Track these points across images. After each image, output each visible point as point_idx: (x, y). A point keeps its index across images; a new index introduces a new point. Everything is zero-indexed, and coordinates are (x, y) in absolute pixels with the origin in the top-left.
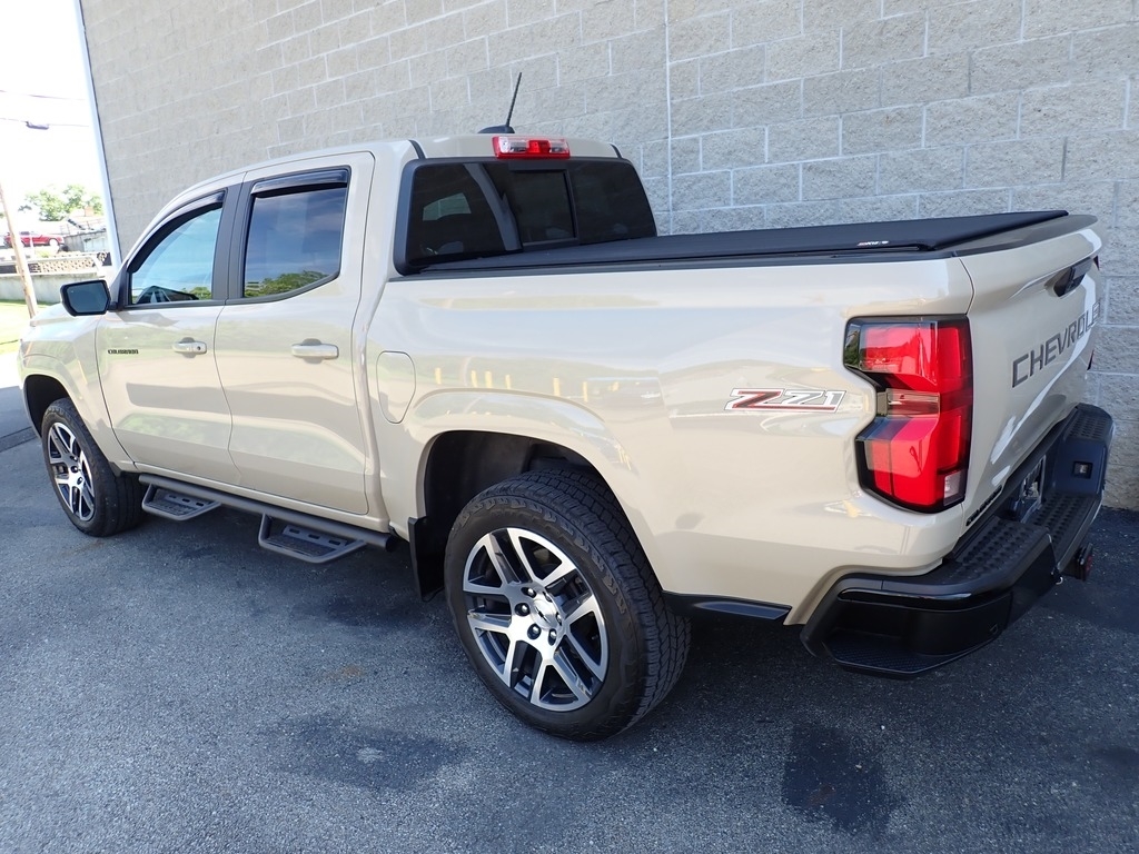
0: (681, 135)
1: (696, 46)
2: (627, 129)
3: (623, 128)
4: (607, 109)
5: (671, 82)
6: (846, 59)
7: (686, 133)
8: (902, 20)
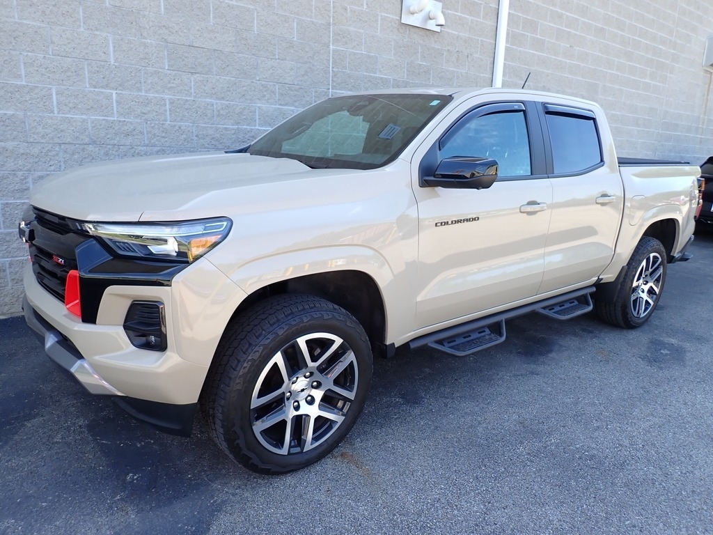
0: (336, 89)
1: (346, 43)
2: (306, 77)
3: (303, 76)
4: (292, 60)
5: (333, 58)
6: (407, 75)
7: (340, 89)
8: (425, 66)
